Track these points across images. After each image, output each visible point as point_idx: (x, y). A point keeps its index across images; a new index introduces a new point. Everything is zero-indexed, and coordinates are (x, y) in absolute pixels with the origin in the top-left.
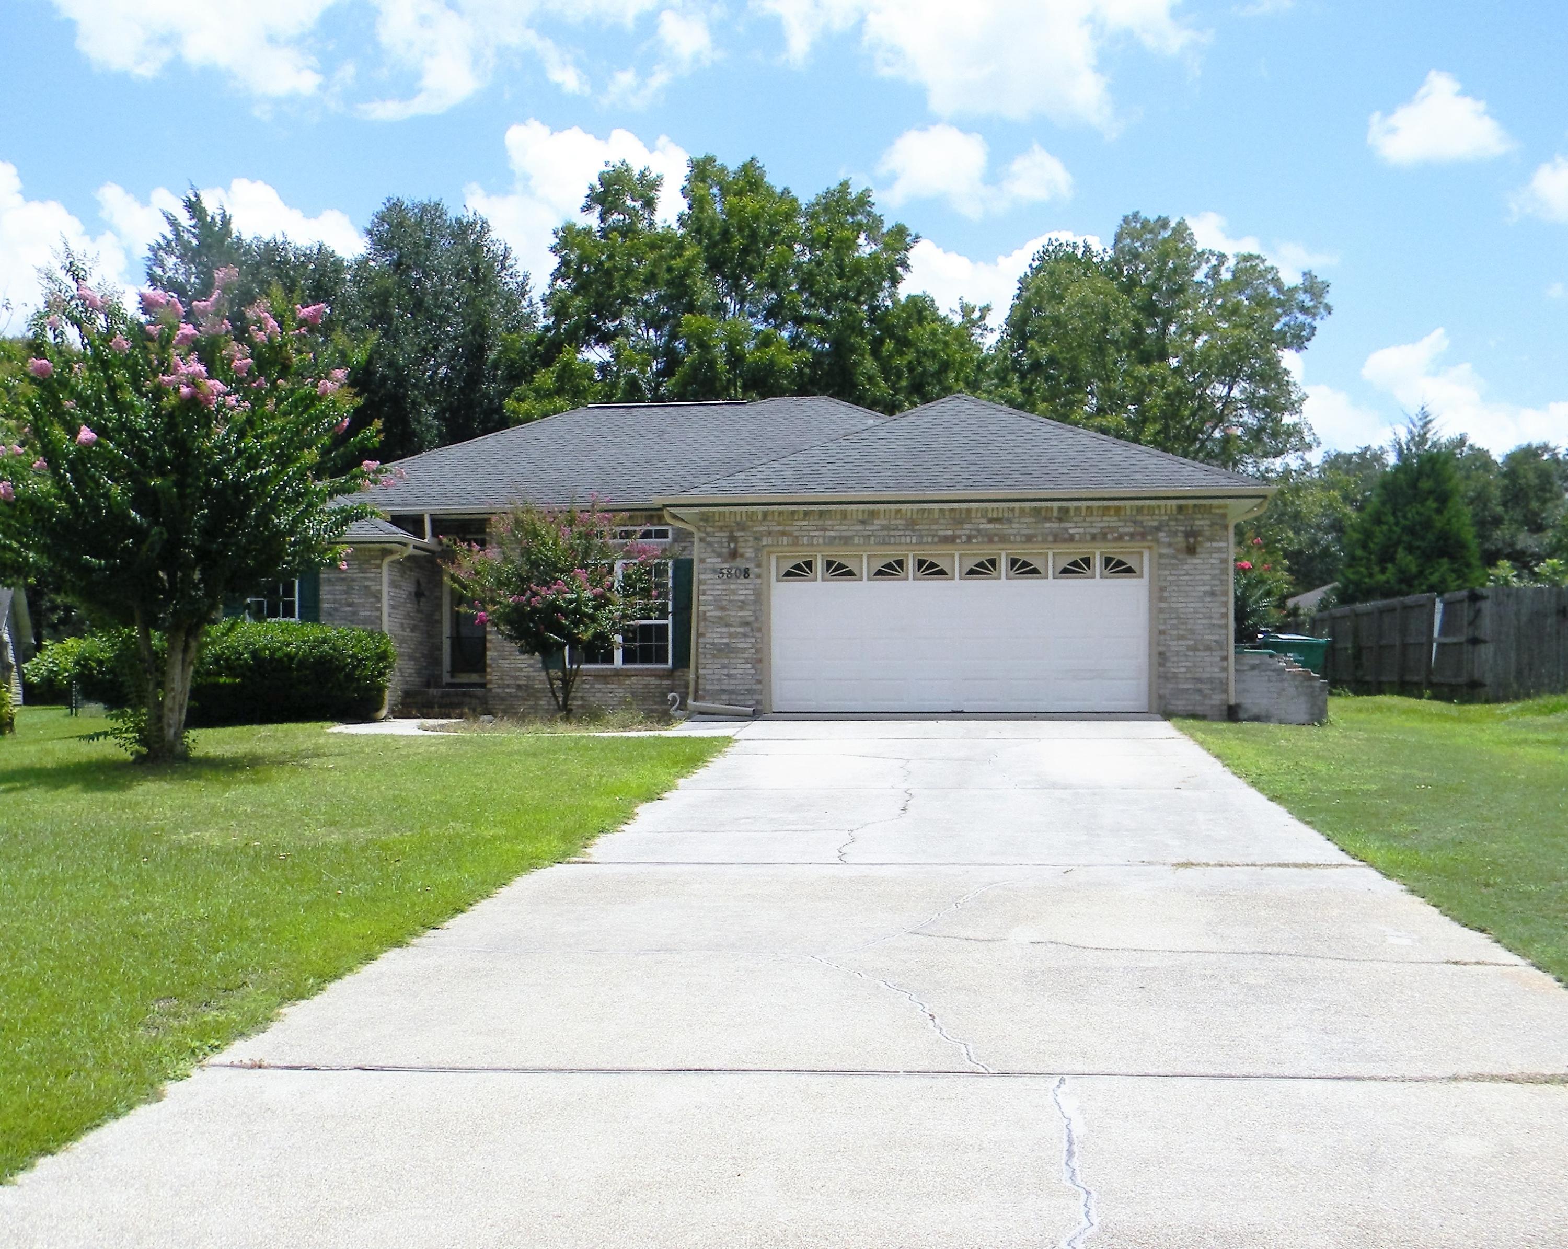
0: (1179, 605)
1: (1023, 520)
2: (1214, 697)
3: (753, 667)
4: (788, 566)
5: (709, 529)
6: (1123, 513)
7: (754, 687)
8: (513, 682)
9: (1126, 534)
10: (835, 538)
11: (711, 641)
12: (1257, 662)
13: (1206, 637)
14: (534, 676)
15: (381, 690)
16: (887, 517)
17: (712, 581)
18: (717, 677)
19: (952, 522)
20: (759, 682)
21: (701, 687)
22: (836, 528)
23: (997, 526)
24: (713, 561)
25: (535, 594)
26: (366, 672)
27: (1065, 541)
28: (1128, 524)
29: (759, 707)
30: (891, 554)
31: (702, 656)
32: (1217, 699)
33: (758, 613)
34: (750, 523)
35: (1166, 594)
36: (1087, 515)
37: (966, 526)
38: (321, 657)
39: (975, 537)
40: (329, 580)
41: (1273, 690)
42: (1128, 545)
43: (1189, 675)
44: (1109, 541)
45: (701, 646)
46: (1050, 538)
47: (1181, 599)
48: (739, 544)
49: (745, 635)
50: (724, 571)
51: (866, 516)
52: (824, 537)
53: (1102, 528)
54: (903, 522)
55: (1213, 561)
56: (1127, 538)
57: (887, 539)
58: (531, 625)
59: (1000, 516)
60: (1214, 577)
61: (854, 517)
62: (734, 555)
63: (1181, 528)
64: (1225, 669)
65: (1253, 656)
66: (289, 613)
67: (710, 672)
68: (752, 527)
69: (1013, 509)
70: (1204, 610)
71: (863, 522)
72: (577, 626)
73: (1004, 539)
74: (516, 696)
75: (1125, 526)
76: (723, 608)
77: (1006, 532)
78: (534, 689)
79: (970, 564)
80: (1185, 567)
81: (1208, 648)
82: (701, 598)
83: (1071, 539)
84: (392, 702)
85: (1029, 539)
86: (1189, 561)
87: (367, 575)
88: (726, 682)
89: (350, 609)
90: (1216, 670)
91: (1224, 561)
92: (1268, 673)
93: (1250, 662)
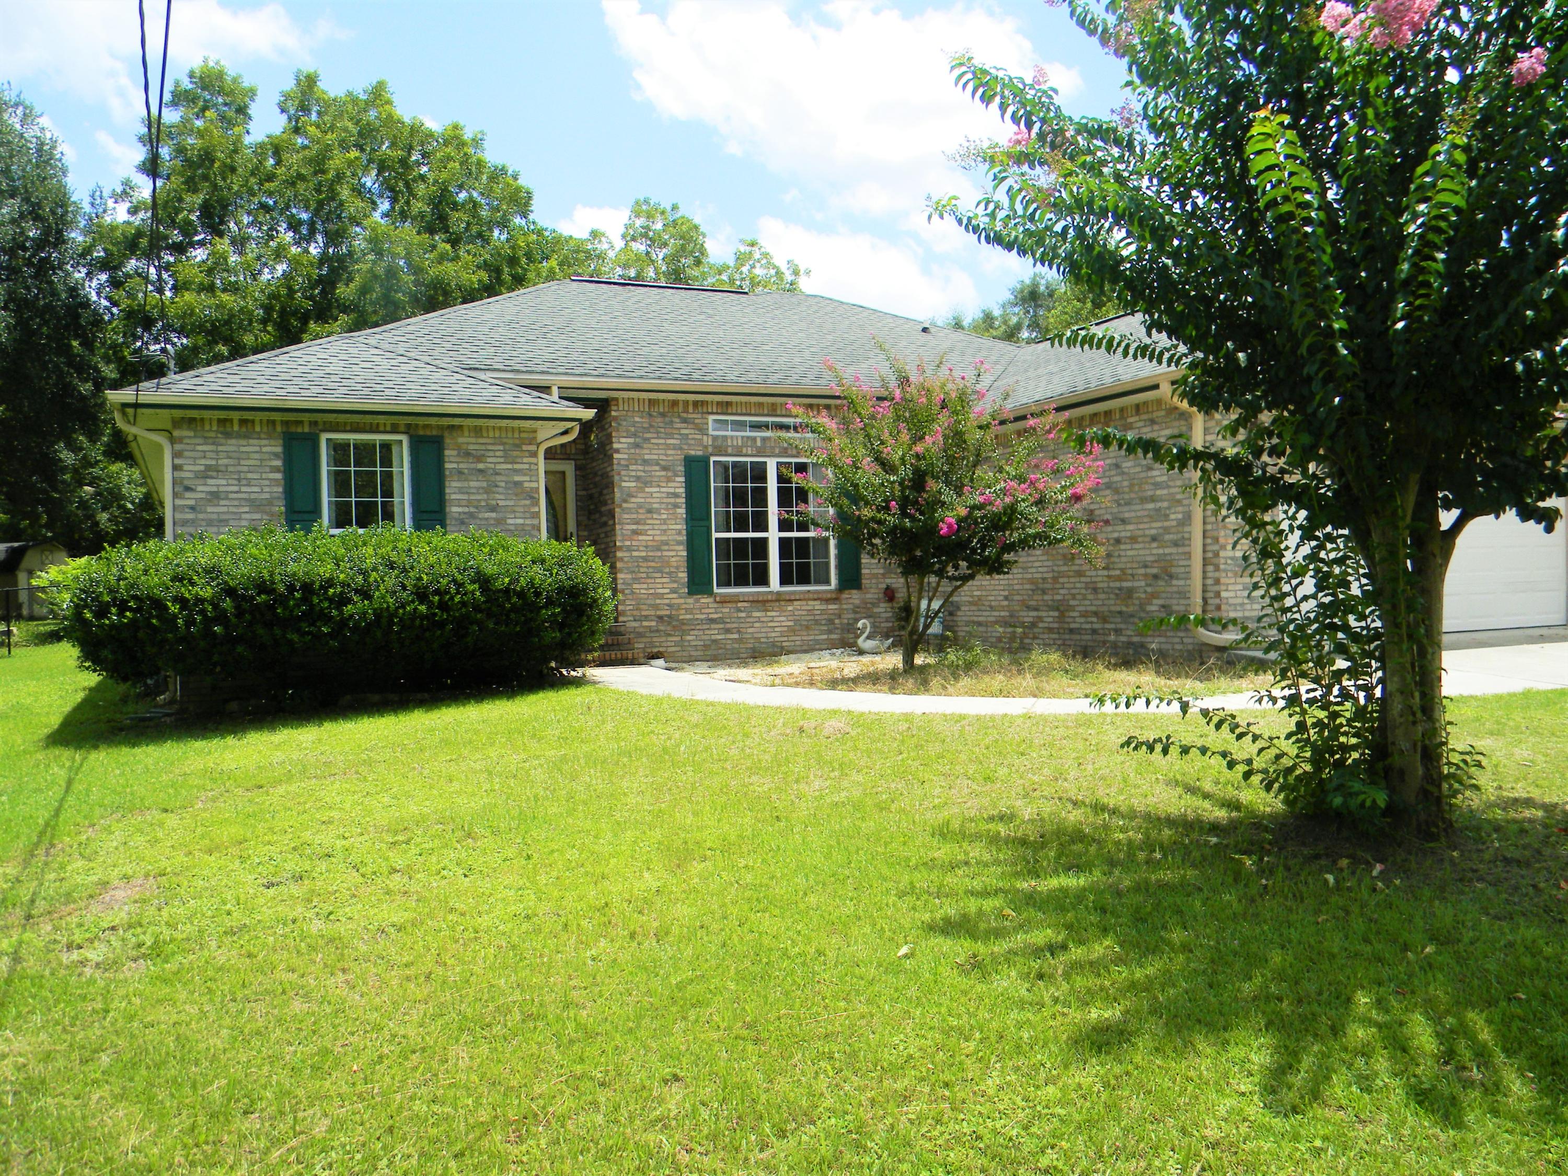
8: (653, 613)
14: (679, 605)
40: (460, 472)
74: (658, 631)
78: (678, 620)
87: (516, 466)
88: (1248, 607)
89: (493, 515)
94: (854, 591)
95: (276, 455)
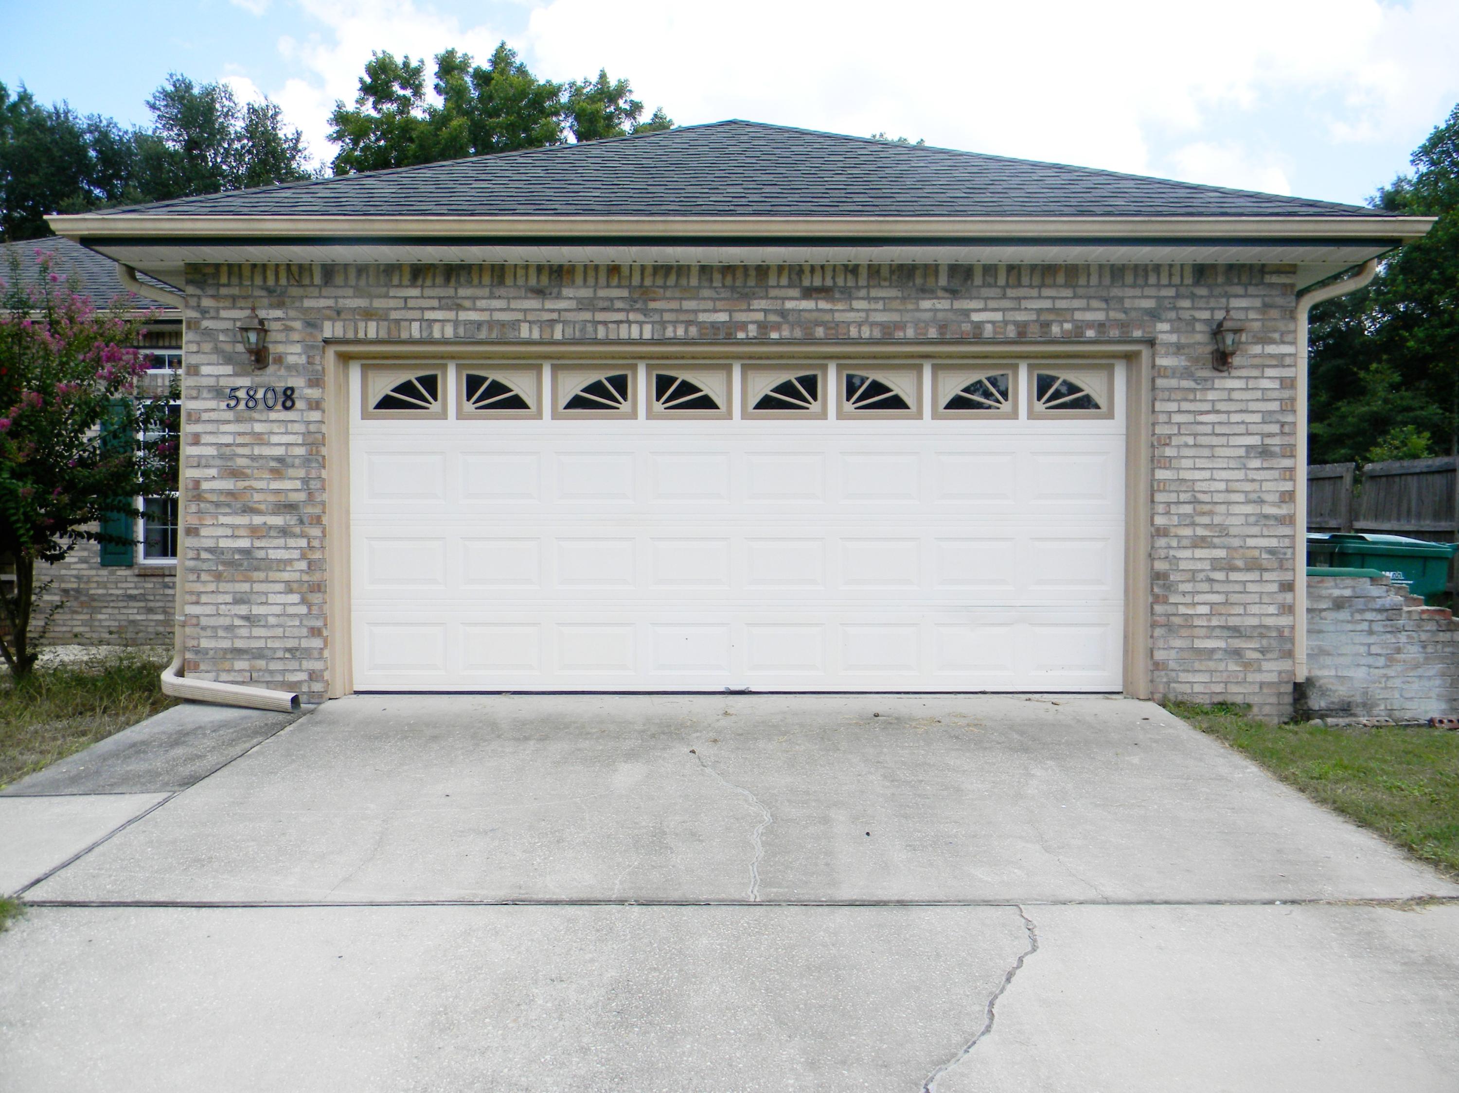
0: (1198, 475)
1: (874, 293)
2: (1266, 666)
3: (303, 601)
4: (385, 385)
5: (208, 303)
6: (1083, 279)
7: (305, 644)
9: (1090, 325)
10: (477, 325)
11: (210, 543)
12: (1347, 593)
13: (1251, 542)
16: (590, 281)
17: (213, 416)
18: (227, 621)
19: (724, 293)
20: (315, 632)
21: (192, 644)
22: (481, 304)
23: (823, 305)
24: (218, 372)
27: (963, 338)
28: (1095, 303)
30: (599, 363)
32: (1272, 670)
33: (314, 485)
34: (294, 291)
35: (1169, 452)
36: (1008, 285)
37: (757, 304)
39: (776, 327)
41: (1374, 650)
43: (1215, 622)
46: (933, 333)
47: (1200, 463)
48: (271, 336)
49: (284, 532)
50: (241, 394)
51: (545, 277)
52: (456, 323)
53: (1039, 311)
54: (623, 293)
55: (1265, 384)
56: (1091, 334)
57: (590, 328)
59: (829, 282)
60: (1267, 417)
61: (520, 282)
62: (259, 358)
63: (1206, 315)
64: (1288, 609)
65: (1339, 583)
67: (209, 610)
68: (300, 299)
69: (854, 270)
70: (1248, 487)
71: (539, 289)
75: (1088, 309)
76: (236, 474)
77: (838, 317)
79: (763, 385)
80: (1211, 395)
81: (1254, 565)
82: (195, 451)
83: (977, 333)
85: (888, 332)
86: (1218, 383)
88: (244, 632)
90: (1272, 609)
91: (1288, 383)
92: (1369, 616)
93: (1337, 592)
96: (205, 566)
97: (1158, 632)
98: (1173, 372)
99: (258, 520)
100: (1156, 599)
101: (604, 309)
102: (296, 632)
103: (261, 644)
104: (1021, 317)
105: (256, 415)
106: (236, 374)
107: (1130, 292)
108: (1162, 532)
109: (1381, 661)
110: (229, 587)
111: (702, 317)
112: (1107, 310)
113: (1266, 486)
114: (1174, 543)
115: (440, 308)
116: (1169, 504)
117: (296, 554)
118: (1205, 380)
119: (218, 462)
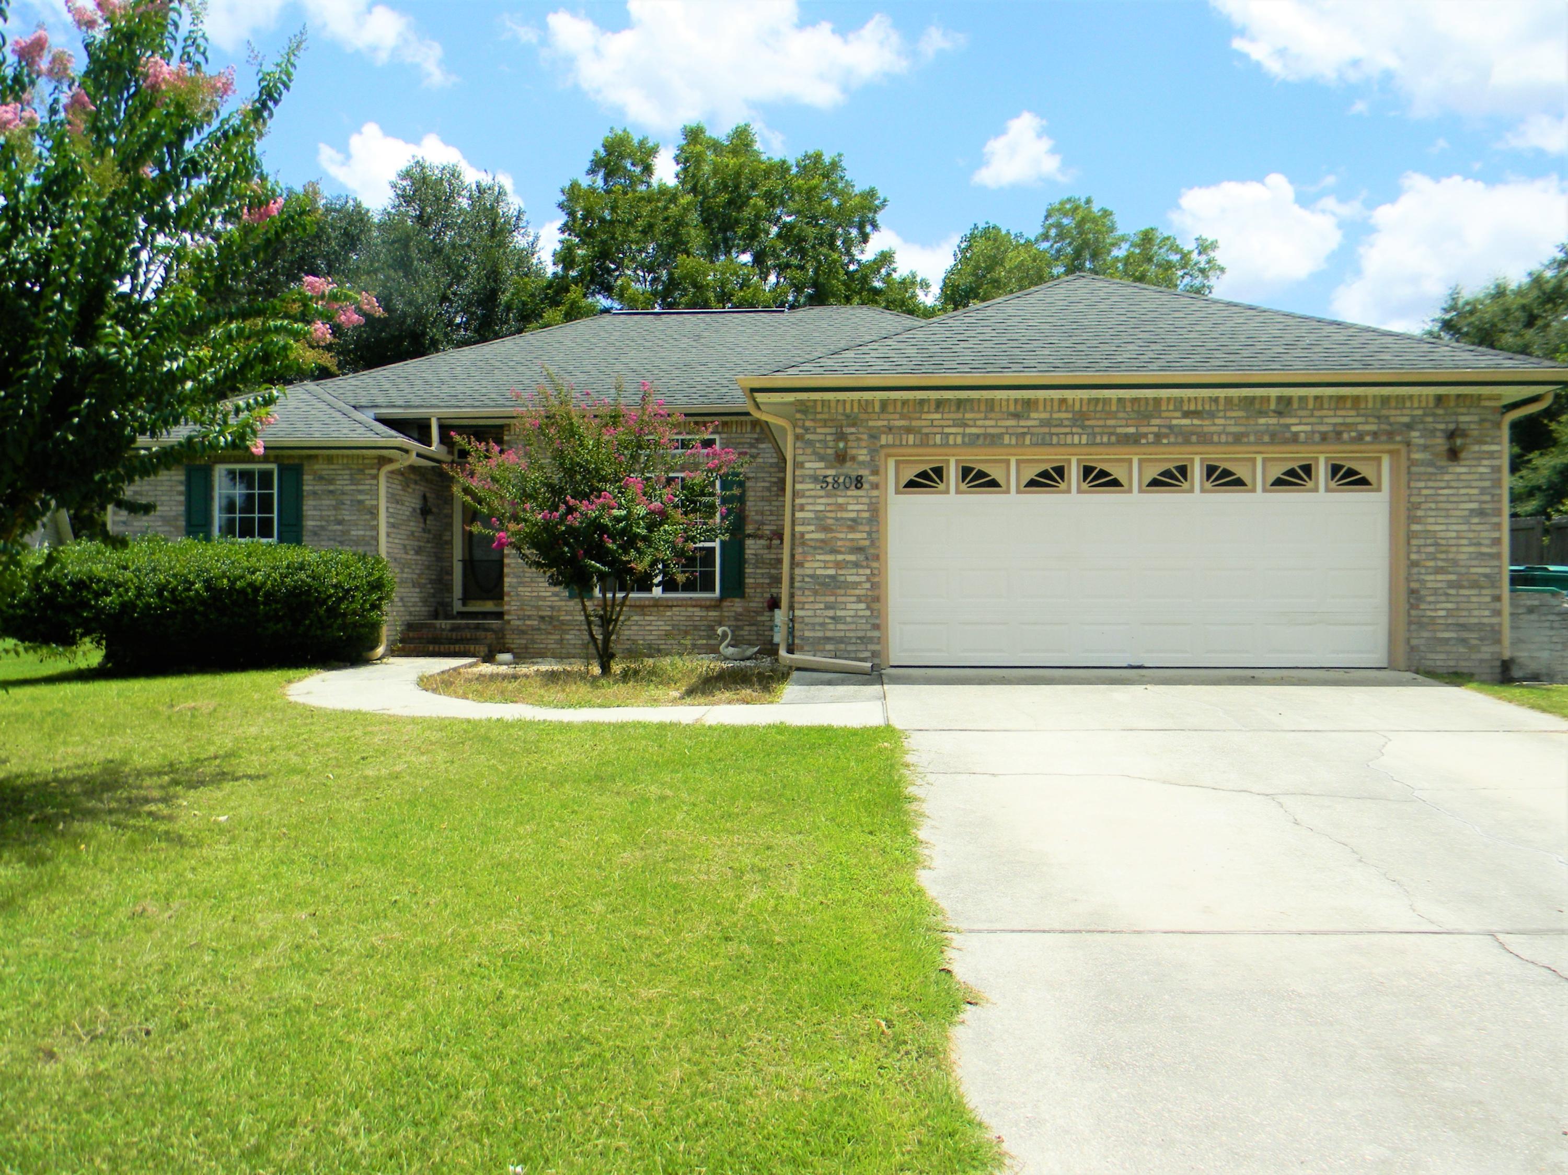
0: (1438, 528)
1: (1229, 414)
2: (1484, 649)
3: (868, 608)
4: (910, 473)
5: (808, 424)
6: (1363, 406)
7: (869, 634)
8: (535, 613)
9: (1368, 433)
10: (978, 436)
11: (809, 572)
12: (1536, 603)
13: (1473, 570)
14: (560, 607)
15: (375, 627)
16: (1049, 408)
17: (812, 493)
18: (821, 620)
19: (1133, 415)
20: (876, 627)
21: (797, 633)
22: (979, 423)
23: (1196, 422)
24: (813, 466)
25: (570, 510)
26: (354, 606)
27: (1286, 442)
28: (1371, 420)
29: (876, 661)
30: (1047, 458)
31: (798, 592)
32: (1487, 651)
33: (874, 535)
34: (864, 416)
35: (1420, 513)
36: (1314, 409)
37: (1155, 422)
38: (295, 588)
39: (1166, 436)
40: (315, 493)
41: (1555, 639)
42: (1370, 447)
43: (1450, 621)
44: (1344, 443)
45: (798, 579)
46: (1266, 439)
47: (1440, 520)
48: (850, 444)
49: (856, 565)
50: (830, 480)
51: (1019, 408)
52: (964, 435)
53: (1335, 425)
54: (1070, 416)
55: (1482, 470)
56: (1368, 438)
57: (1047, 437)
58: (566, 549)
59: (1200, 408)
60: (1483, 491)
61: (1004, 409)
62: (841, 458)
63: (1442, 426)
64: (1498, 613)
65: (1531, 596)
66: (266, 531)
67: (810, 613)
68: (867, 420)
69: (1216, 400)
70: (1471, 535)
71: (1016, 416)
72: (626, 552)
73: (1205, 439)
74: (539, 629)
75: (1366, 423)
76: (826, 529)
77: (1206, 429)
78: (558, 620)
79: (1153, 472)
80: (1447, 477)
81: (1475, 585)
82: (798, 515)
83: (1295, 439)
84: (391, 638)
85: (1238, 439)
86: (1451, 470)
87: (360, 487)
89: (340, 527)
90: (1487, 613)
91: (1497, 469)
92: (1551, 617)
93: (1529, 603)
94: (737, 600)
95: (181, 482)
96: (807, 586)
97: (1413, 627)
98: (1423, 463)
99: (840, 557)
100: (1412, 607)
101: (1056, 426)
102: (864, 627)
103: (842, 634)
104: (1323, 428)
105: (839, 493)
106: (826, 468)
107: (1393, 412)
108: (1415, 564)
109: (1559, 647)
110: (822, 599)
111: (1119, 430)
112: (1379, 423)
113: (1483, 535)
114: (1423, 571)
115: (954, 426)
116: (1419, 546)
117: (863, 579)
118: (1442, 467)
119: (815, 522)
